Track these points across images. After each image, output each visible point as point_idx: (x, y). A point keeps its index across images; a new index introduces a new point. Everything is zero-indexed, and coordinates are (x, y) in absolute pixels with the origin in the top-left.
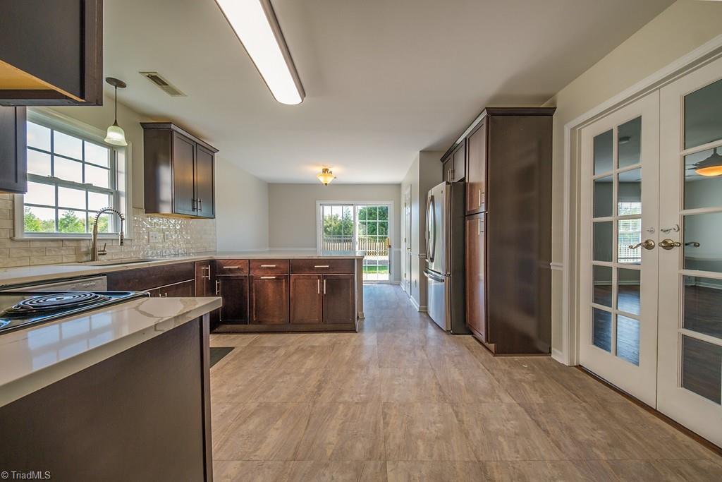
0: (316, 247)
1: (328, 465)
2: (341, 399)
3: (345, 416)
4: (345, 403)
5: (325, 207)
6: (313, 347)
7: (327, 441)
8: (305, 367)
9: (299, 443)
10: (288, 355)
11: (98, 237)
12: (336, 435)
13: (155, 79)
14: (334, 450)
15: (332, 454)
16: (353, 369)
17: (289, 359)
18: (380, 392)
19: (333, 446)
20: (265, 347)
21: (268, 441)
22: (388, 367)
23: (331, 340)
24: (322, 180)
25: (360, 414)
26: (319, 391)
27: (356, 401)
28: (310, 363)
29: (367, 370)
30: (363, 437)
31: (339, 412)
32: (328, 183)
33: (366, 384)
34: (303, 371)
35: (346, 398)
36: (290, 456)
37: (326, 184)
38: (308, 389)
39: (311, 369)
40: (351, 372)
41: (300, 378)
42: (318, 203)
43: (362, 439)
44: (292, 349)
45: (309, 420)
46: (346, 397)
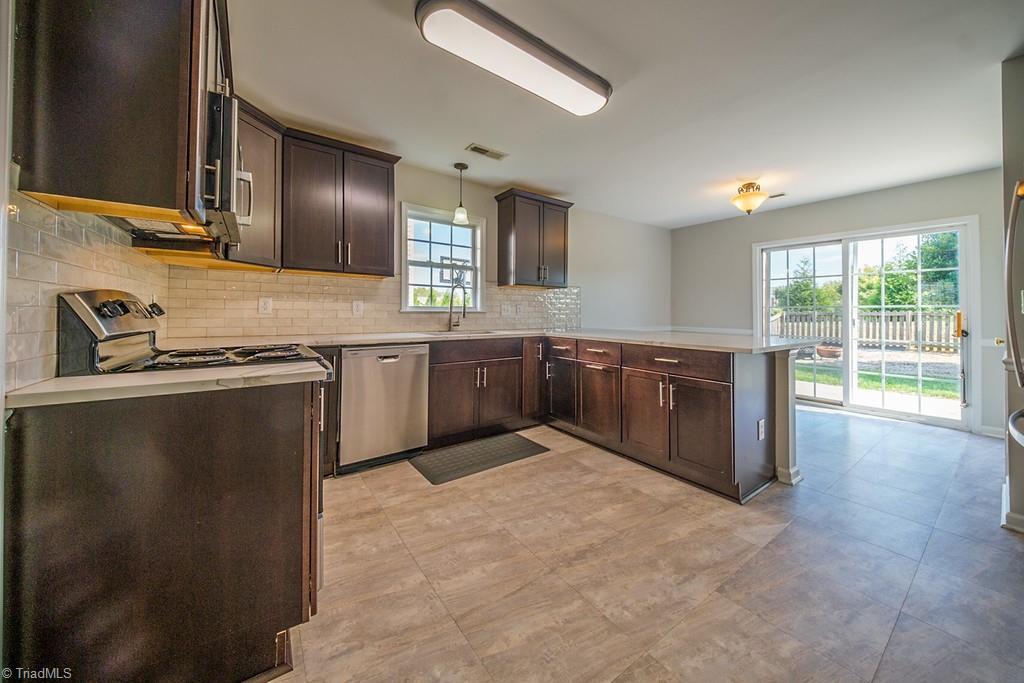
0: (752, 328)
1: (472, 665)
2: (590, 594)
3: (567, 622)
4: (588, 602)
5: (772, 253)
6: (636, 492)
7: (506, 634)
8: (595, 514)
9: (482, 606)
10: (593, 488)
11: (454, 310)
12: (524, 637)
13: (476, 149)
14: (501, 653)
15: (493, 656)
16: (661, 563)
17: (588, 493)
18: (666, 634)
19: (505, 648)
20: (578, 464)
21: (464, 577)
22: (737, 602)
23: (675, 495)
24: (741, 205)
25: (589, 639)
26: (575, 559)
27: (607, 614)
28: (608, 513)
29: (686, 580)
30: (553, 675)
31: (565, 610)
32: (753, 208)
33: (656, 600)
34: (587, 518)
35: (598, 599)
36: (458, 613)
37: (749, 212)
38: (566, 548)
39: (600, 523)
40: (652, 564)
41: (574, 525)
42: (757, 248)
43: (548, 676)
44: (607, 480)
45: (520, 589)
46: (599, 597)
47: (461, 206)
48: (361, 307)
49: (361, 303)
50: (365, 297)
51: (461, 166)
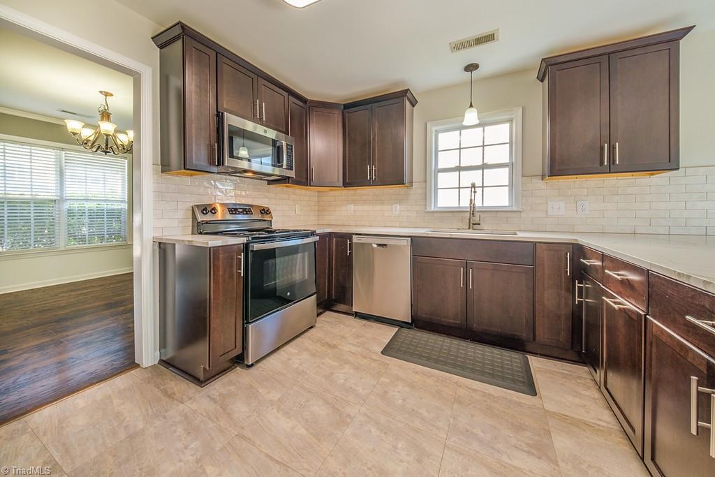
47: (471, 106)
48: (397, 208)
49: (398, 206)
50: (400, 201)
51: (471, 68)
